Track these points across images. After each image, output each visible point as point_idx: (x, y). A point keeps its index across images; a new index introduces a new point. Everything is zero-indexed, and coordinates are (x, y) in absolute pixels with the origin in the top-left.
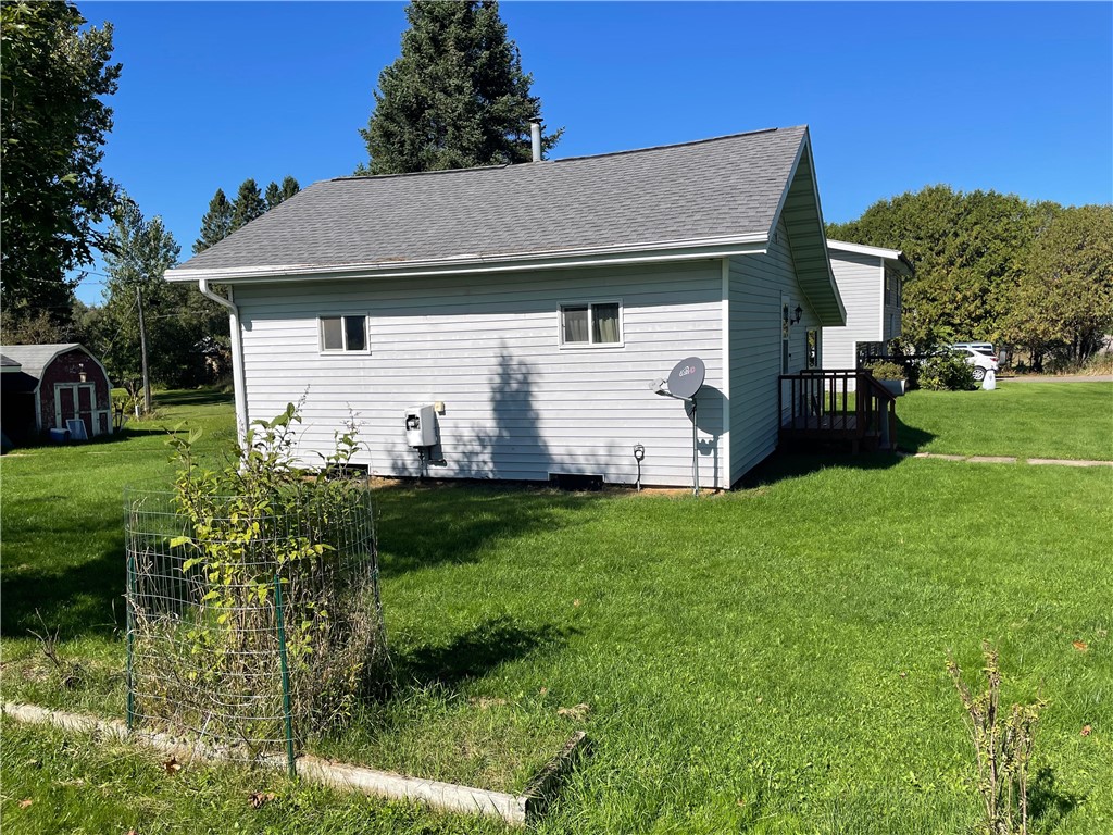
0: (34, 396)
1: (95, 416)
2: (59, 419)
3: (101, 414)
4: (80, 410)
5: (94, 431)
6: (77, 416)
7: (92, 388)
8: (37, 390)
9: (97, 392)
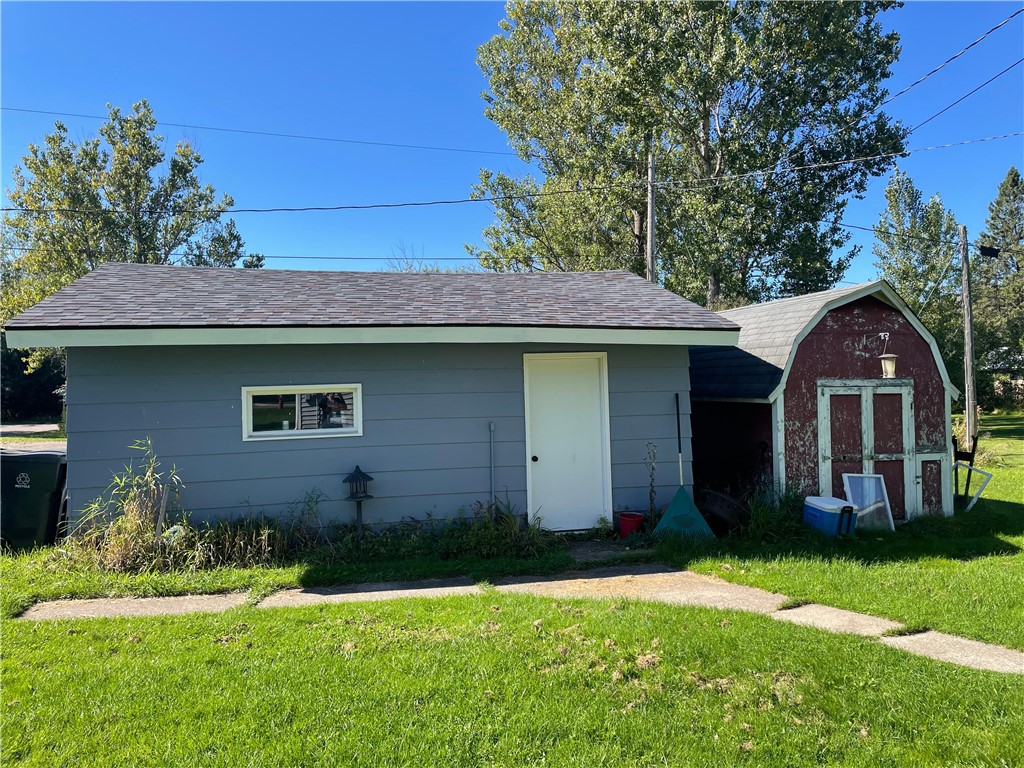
0: (768, 409)
1: (912, 467)
2: (825, 470)
3: (925, 463)
4: (878, 449)
5: (909, 507)
6: (868, 465)
7: (907, 396)
8: (777, 397)
9: (917, 406)
